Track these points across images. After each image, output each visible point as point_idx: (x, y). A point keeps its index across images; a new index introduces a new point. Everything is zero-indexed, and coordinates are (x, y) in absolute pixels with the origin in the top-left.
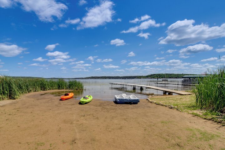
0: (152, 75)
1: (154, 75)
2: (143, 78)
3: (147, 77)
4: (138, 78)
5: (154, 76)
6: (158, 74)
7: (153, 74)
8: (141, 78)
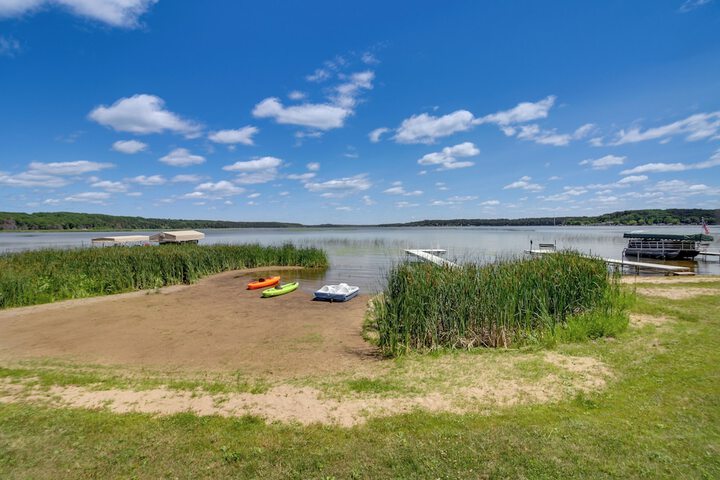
0: (618, 214)
1: (626, 213)
2: (586, 224)
3: (601, 220)
4: (569, 224)
5: (627, 217)
6: (639, 212)
7: (622, 210)
8: (579, 224)
